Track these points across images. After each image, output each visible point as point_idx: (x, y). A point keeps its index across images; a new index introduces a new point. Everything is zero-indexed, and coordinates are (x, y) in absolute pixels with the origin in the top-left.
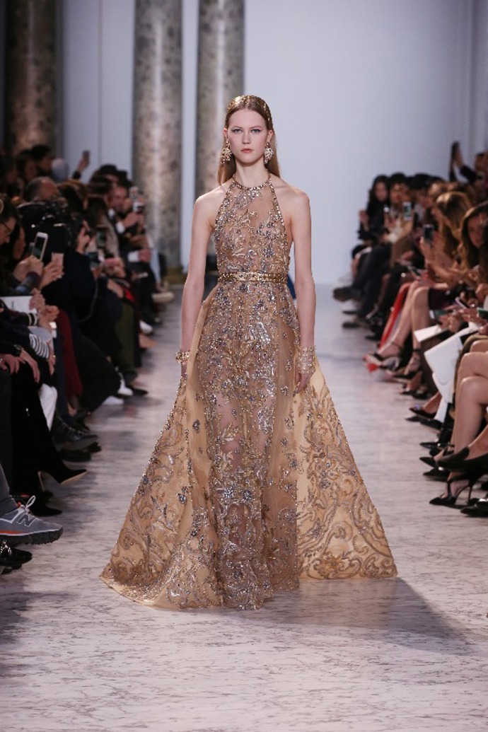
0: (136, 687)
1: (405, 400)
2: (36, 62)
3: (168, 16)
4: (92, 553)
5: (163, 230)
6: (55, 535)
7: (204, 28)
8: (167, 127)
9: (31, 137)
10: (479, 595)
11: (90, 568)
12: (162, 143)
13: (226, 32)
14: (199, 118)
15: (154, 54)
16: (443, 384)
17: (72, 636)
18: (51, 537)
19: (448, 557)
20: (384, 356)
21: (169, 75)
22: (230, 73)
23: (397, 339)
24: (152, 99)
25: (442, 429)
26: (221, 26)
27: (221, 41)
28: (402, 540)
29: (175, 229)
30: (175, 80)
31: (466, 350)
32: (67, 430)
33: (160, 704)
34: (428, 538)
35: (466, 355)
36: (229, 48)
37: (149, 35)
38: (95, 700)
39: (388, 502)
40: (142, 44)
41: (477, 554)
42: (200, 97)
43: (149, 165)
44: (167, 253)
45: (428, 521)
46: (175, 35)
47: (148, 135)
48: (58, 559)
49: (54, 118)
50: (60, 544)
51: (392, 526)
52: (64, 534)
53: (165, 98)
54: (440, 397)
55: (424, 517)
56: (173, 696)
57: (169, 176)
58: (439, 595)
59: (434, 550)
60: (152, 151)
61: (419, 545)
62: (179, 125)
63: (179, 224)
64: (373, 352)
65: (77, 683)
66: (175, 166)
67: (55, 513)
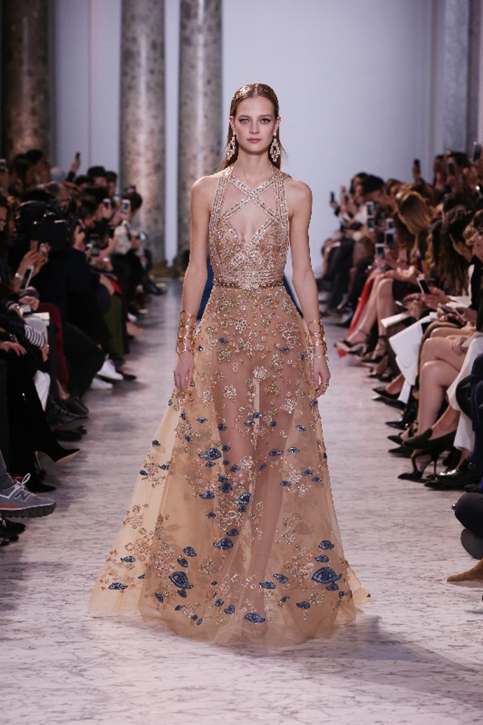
0: (123, 650)
1: (372, 383)
2: (31, 74)
3: (152, 30)
4: (84, 527)
5: (148, 228)
6: (49, 509)
7: (185, 41)
8: (151, 132)
9: (26, 142)
10: (440, 562)
11: (81, 540)
12: (147, 147)
13: (206, 45)
14: (180, 123)
15: (139, 65)
16: (406, 367)
17: (64, 602)
18: (45, 511)
19: (411, 527)
20: (352, 342)
21: (152, 84)
22: (209, 82)
23: (364, 327)
24: (138, 107)
25: (405, 409)
26: (200, 39)
27: (201, 53)
28: (369, 512)
29: (160, 226)
30: (159, 88)
31: (428, 336)
32: (59, 412)
33: (146, 665)
34: (393, 510)
35: (428, 340)
36: (208, 59)
37: (134, 49)
38: (87, 661)
39: (356, 477)
40: (127, 56)
41: (438, 524)
42: (181, 105)
43: (135, 168)
44: (153, 249)
45: (392, 494)
46: (158, 47)
47: (134, 140)
48: (52, 532)
49: (47, 125)
50: (54, 518)
51: (360, 499)
52: (56, 509)
53: (149, 106)
54: (403, 379)
55: (389, 491)
56: (158, 657)
57: (154, 178)
58: (403, 562)
59: (399, 521)
60: (139, 154)
61: (384, 516)
62: (162, 131)
63: (164, 222)
64: (342, 339)
65: (70, 646)
66: (159, 168)
67: (49, 489)
